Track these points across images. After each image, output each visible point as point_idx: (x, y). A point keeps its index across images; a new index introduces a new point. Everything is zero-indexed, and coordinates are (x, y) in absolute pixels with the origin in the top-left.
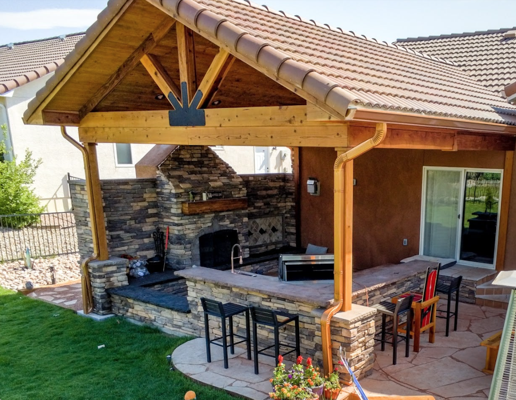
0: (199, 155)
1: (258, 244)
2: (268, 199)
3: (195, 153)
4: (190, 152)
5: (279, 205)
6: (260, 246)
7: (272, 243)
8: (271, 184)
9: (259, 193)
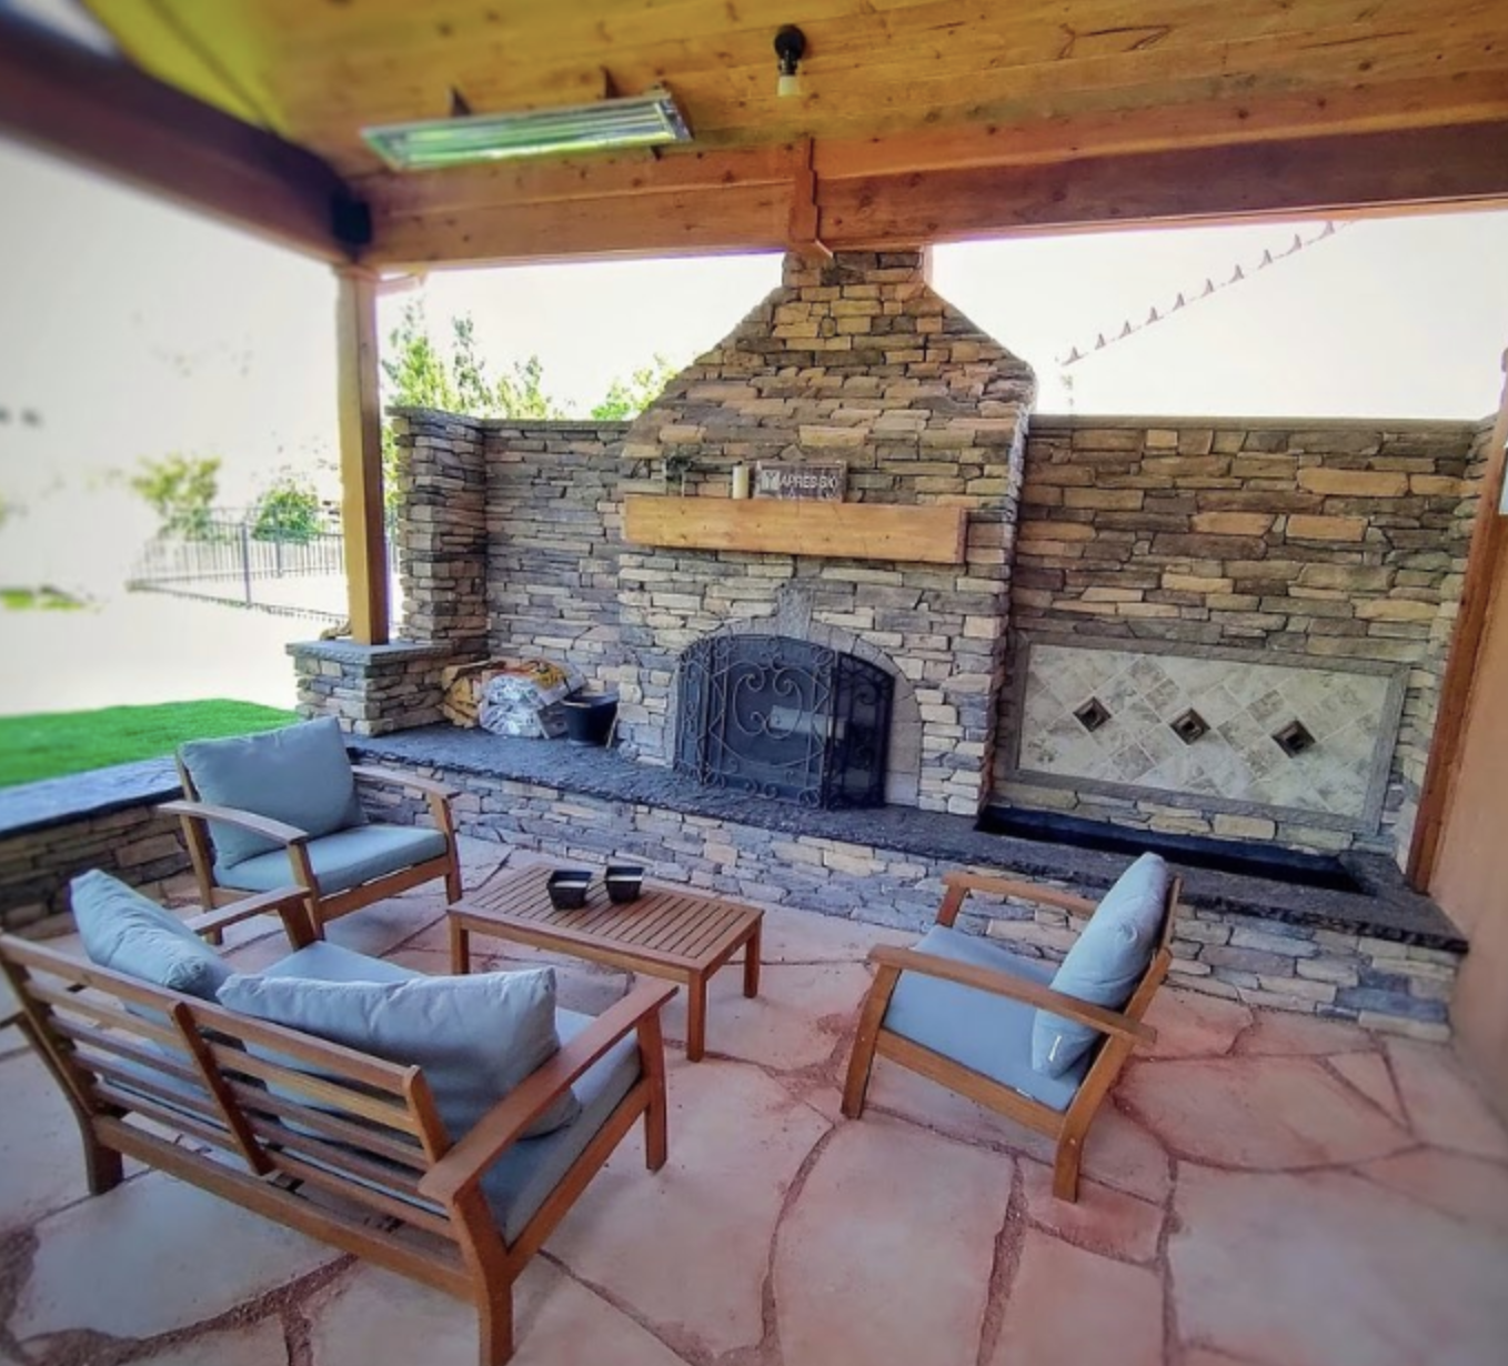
0: (865, 325)
1: (1148, 781)
2: (1279, 567)
3: (843, 316)
4: (820, 310)
5: (1367, 609)
6: (1166, 799)
7: (1260, 809)
8: (1320, 480)
9: (1203, 521)
